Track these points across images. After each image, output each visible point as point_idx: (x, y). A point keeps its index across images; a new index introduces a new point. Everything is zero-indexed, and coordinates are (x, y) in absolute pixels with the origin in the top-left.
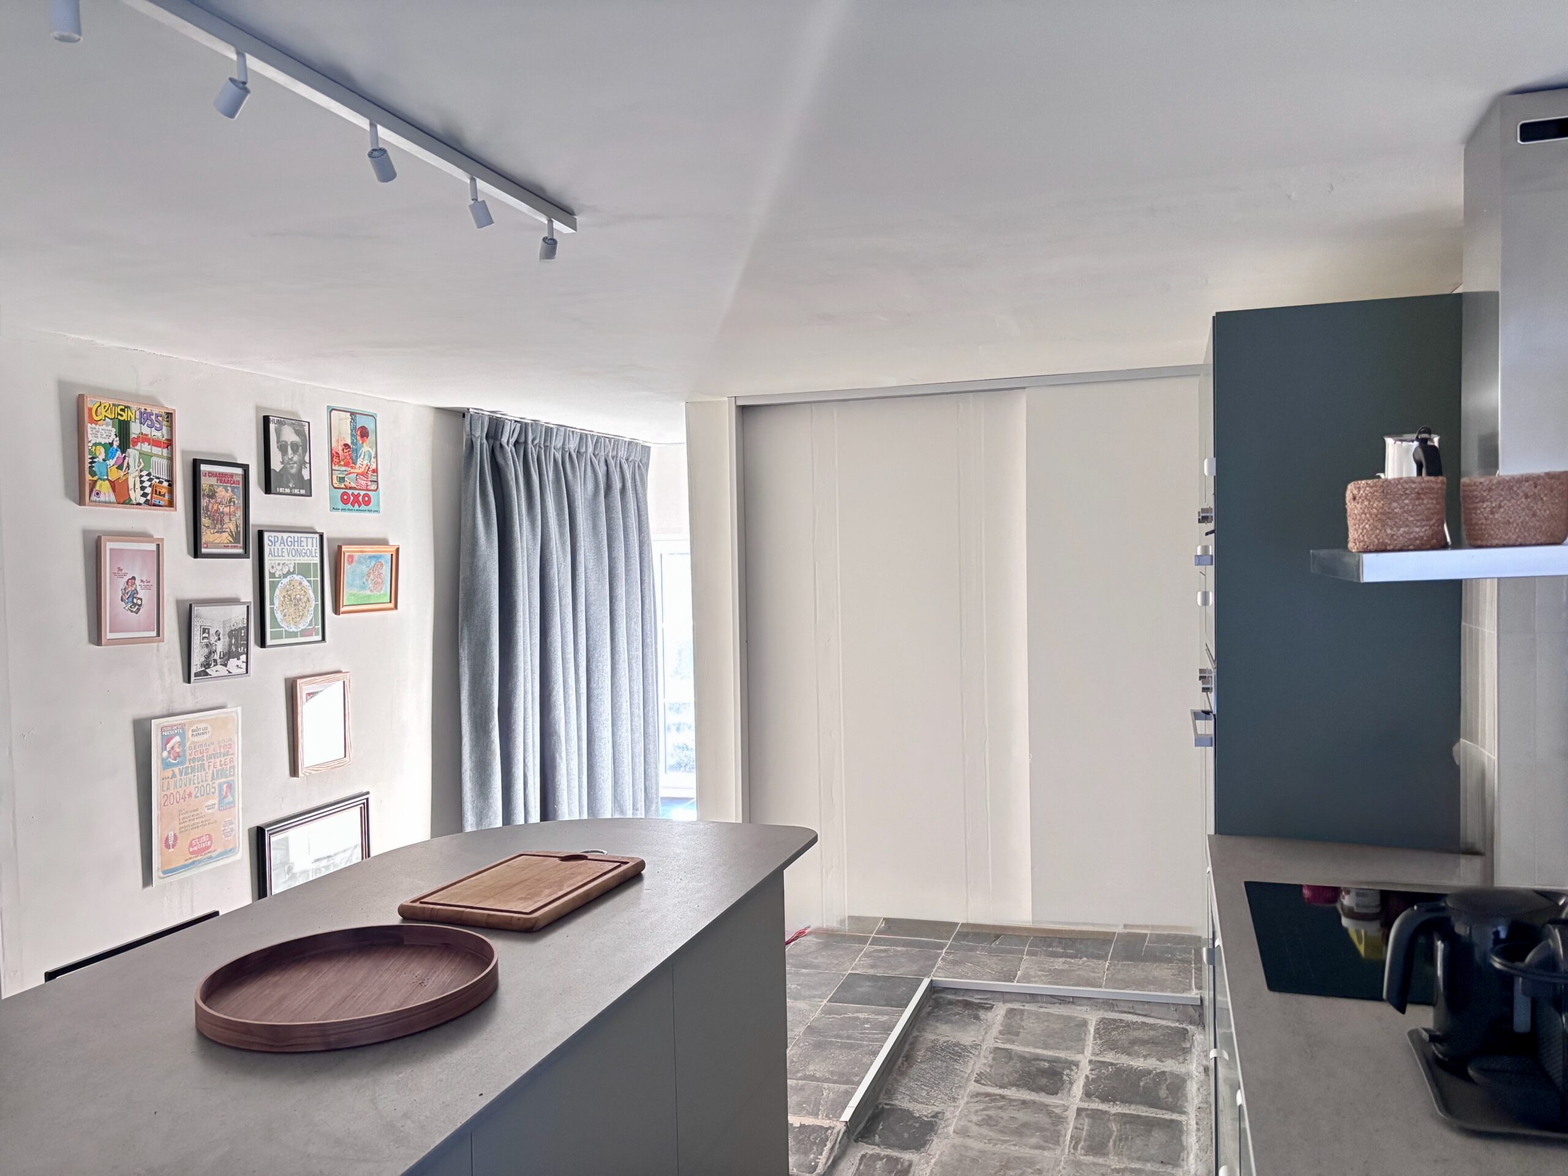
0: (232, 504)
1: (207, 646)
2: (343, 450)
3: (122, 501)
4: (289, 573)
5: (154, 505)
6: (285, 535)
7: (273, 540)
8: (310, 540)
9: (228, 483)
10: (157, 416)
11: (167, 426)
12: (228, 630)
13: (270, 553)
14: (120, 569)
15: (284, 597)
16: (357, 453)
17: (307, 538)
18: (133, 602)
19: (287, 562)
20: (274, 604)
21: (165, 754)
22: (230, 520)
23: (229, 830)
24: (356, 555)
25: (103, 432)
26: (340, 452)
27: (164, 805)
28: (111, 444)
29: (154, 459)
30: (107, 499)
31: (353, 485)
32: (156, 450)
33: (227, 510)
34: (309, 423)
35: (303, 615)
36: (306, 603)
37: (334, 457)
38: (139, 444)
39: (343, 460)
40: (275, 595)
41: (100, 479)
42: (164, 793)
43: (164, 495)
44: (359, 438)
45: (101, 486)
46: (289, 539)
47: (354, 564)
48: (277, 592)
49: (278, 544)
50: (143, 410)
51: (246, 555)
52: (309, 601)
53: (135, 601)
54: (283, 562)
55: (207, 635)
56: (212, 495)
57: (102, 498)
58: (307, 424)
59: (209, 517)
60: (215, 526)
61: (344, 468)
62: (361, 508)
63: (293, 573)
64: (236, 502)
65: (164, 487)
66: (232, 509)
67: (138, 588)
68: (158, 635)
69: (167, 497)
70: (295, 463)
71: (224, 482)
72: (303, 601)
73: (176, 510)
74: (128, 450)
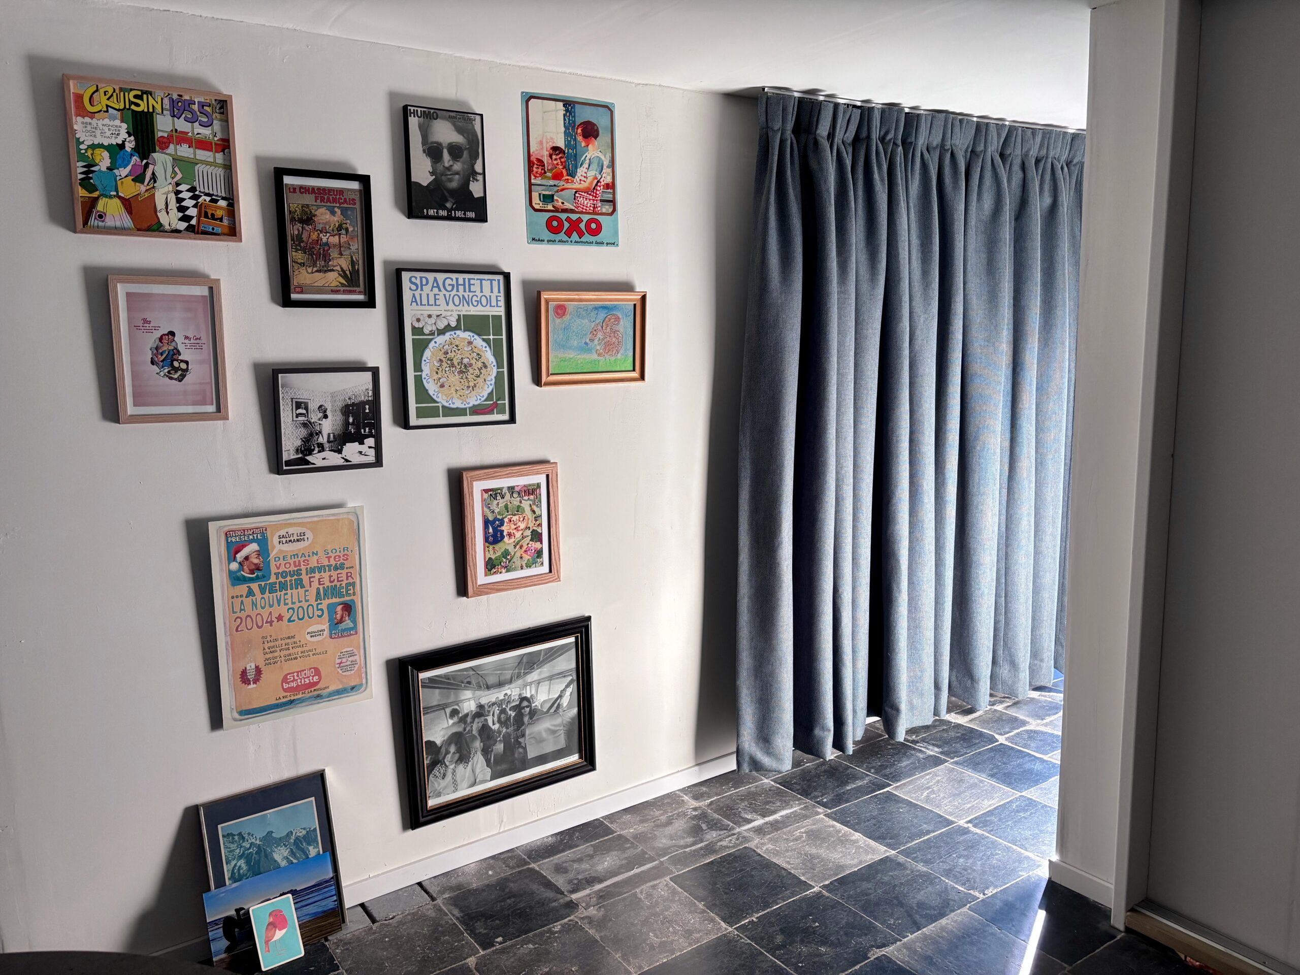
0: (343, 232)
1: (305, 425)
2: (551, 156)
3: (145, 226)
4: (448, 328)
5: (205, 233)
6: (441, 277)
7: (418, 282)
8: (486, 284)
9: (335, 201)
10: (202, 105)
11: (221, 120)
12: (340, 404)
13: (414, 300)
14: (146, 321)
15: (441, 360)
16: (576, 160)
17: (481, 280)
18: (172, 365)
19: (444, 314)
20: (422, 371)
21: (234, 566)
22: (341, 254)
23: (349, 663)
24: (570, 306)
25: (106, 129)
26: (546, 160)
27: (237, 630)
28: (122, 146)
29: (200, 168)
30: (118, 224)
31: (568, 206)
32: (202, 154)
33: (334, 240)
34: (481, 115)
35: (475, 386)
36: (480, 369)
37: (533, 165)
38: (172, 146)
39: (552, 169)
40: (424, 358)
41: (102, 195)
42: (236, 615)
43: (221, 220)
44: (580, 138)
45: (105, 206)
46: (448, 282)
47: (567, 318)
48: (427, 354)
49: (427, 289)
50: (175, 97)
51: (370, 303)
52: (486, 367)
53: (176, 364)
54: (439, 313)
55: (304, 411)
56: (307, 219)
57: (109, 222)
58: (478, 118)
59: (304, 250)
60: (316, 263)
61: (552, 182)
62: (583, 239)
63: (457, 328)
64: (351, 229)
65: (220, 208)
66: (344, 238)
67: (181, 348)
68: (219, 410)
69: (226, 222)
70: (457, 173)
71: (328, 200)
72: (475, 366)
73: (241, 241)
74: (154, 155)
